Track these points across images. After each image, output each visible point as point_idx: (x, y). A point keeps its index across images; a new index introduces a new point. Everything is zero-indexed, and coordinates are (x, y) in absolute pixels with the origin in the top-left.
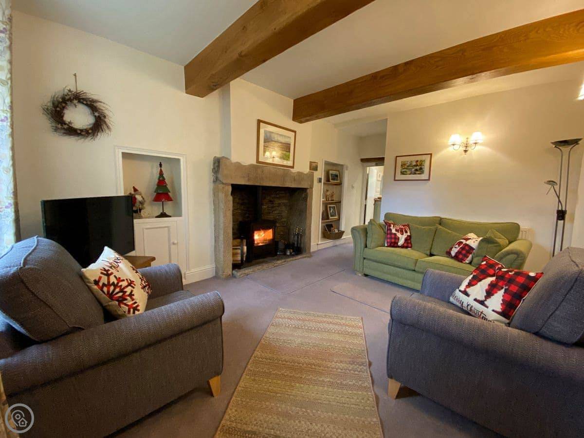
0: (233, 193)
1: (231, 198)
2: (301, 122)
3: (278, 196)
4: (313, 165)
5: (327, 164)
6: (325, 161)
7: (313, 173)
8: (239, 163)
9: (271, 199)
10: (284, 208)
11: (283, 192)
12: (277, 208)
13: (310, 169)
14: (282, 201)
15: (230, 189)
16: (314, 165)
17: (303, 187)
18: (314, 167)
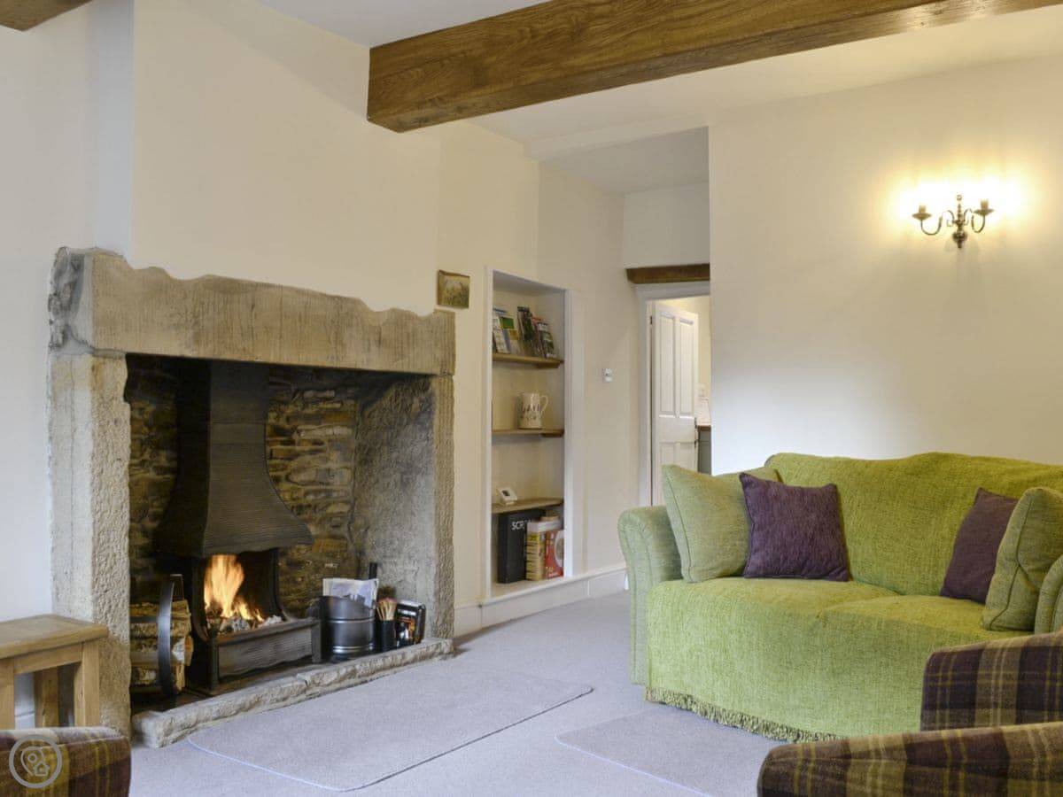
0: (131, 392)
1: (124, 411)
2: (400, 127)
3: (310, 410)
4: (449, 286)
5: (503, 283)
6: (496, 274)
7: (452, 316)
8: (161, 271)
9: (282, 423)
10: (335, 461)
11: (332, 394)
12: (308, 458)
13: (439, 302)
14: (330, 432)
15: (120, 373)
16: (453, 283)
17: (412, 369)
18: (454, 294)
